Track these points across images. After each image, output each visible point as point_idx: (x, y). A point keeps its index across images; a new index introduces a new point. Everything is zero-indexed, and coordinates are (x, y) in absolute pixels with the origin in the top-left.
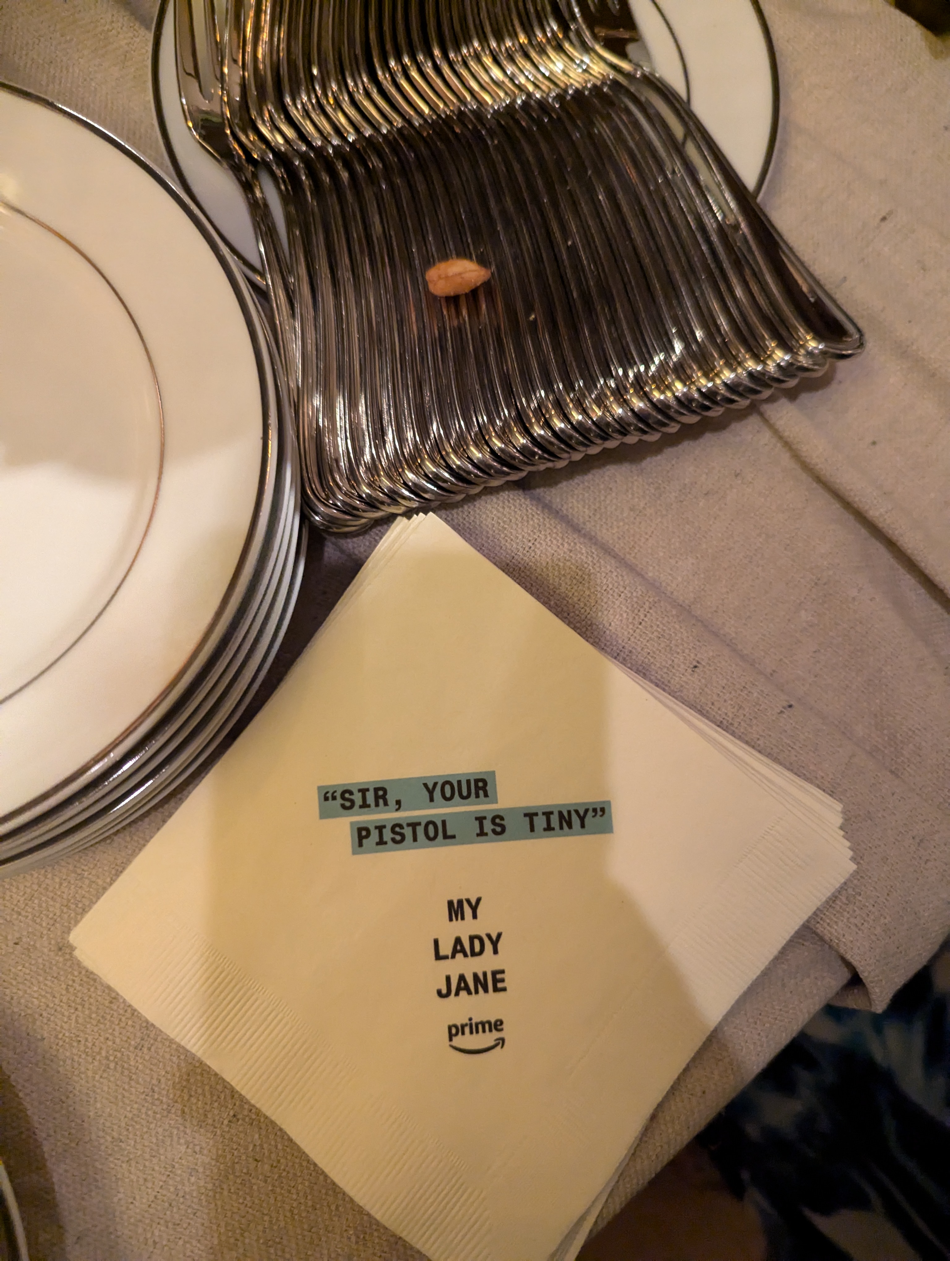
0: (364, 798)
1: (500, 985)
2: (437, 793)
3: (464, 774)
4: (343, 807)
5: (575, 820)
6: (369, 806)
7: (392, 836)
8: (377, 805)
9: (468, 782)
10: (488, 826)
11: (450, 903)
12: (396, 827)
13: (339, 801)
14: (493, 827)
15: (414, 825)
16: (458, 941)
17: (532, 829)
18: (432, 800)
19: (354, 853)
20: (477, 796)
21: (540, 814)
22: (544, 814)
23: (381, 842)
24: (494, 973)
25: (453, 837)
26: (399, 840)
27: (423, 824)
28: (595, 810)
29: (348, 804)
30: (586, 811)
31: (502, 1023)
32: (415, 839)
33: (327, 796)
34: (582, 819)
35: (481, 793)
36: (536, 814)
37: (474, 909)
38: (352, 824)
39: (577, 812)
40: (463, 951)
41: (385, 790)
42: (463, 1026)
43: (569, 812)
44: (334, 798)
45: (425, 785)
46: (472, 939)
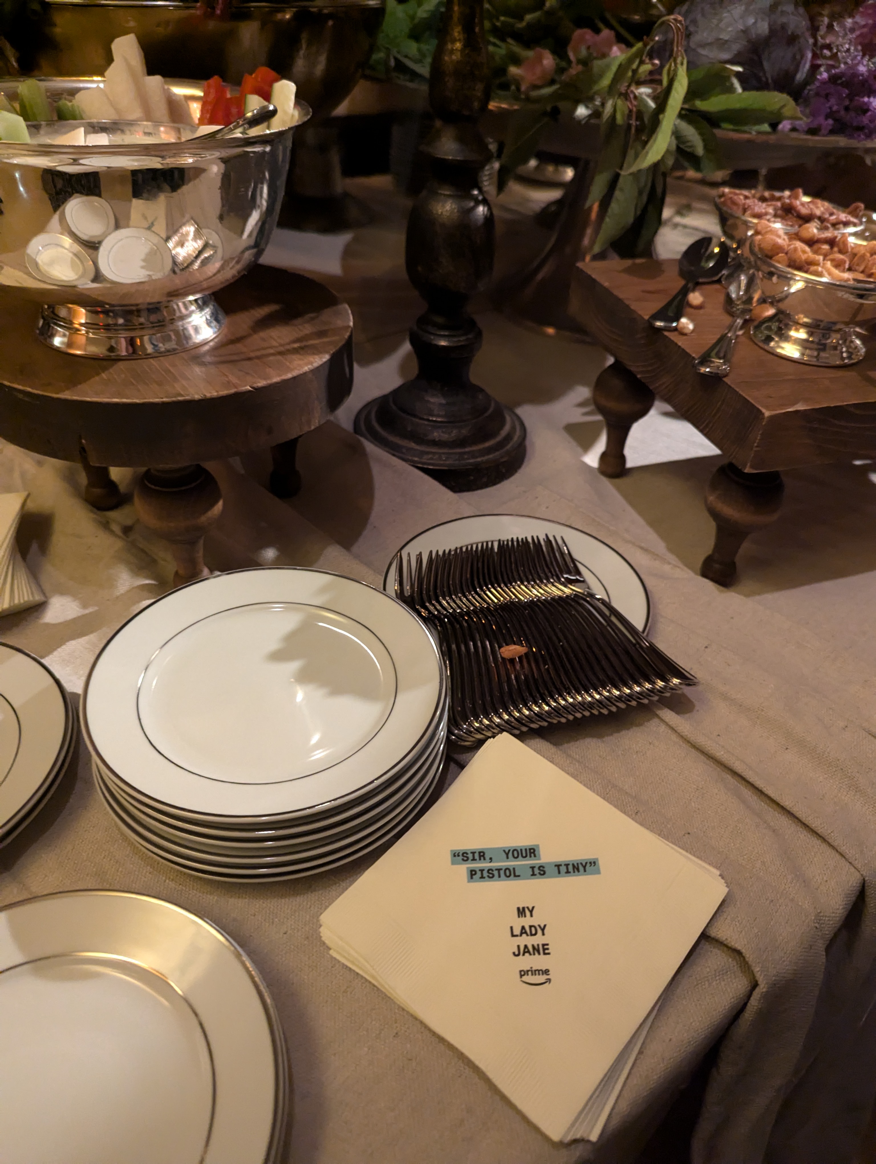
0: (474, 856)
1: (547, 951)
2: (510, 854)
3: (523, 846)
4: (463, 860)
5: (581, 868)
6: (476, 860)
7: (488, 874)
8: (480, 859)
9: (526, 850)
10: (537, 871)
11: (518, 909)
12: (490, 870)
13: (461, 857)
14: (539, 871)
15: (499, 870)
16: (523, 928)
17: (559, 872)
18: (508, 858)
19: (469, 882)
20: (530, 856)
21: (563, 865)
22: (565, 865)
23: (482, 877)
24: (543, 945)
25: (519, 876)
26: (491, 876)
27: (504, 869)
28: (590, 863)
29: (465, 859)
30: (586, 863)
31: (549, 971)
32: (499, 876)
33: (455, 855)
34: (584, 867)
35: (532, 855)
36: (561, 865)
37: (531, 912)
38: (468, 868)
39: (581, 864)
40: (526, 933)
41: (484, 853)
42: (528, 971)
43: (578, 864)
44: (458, 856)
45: (504, 851)
46: (531, 927)
